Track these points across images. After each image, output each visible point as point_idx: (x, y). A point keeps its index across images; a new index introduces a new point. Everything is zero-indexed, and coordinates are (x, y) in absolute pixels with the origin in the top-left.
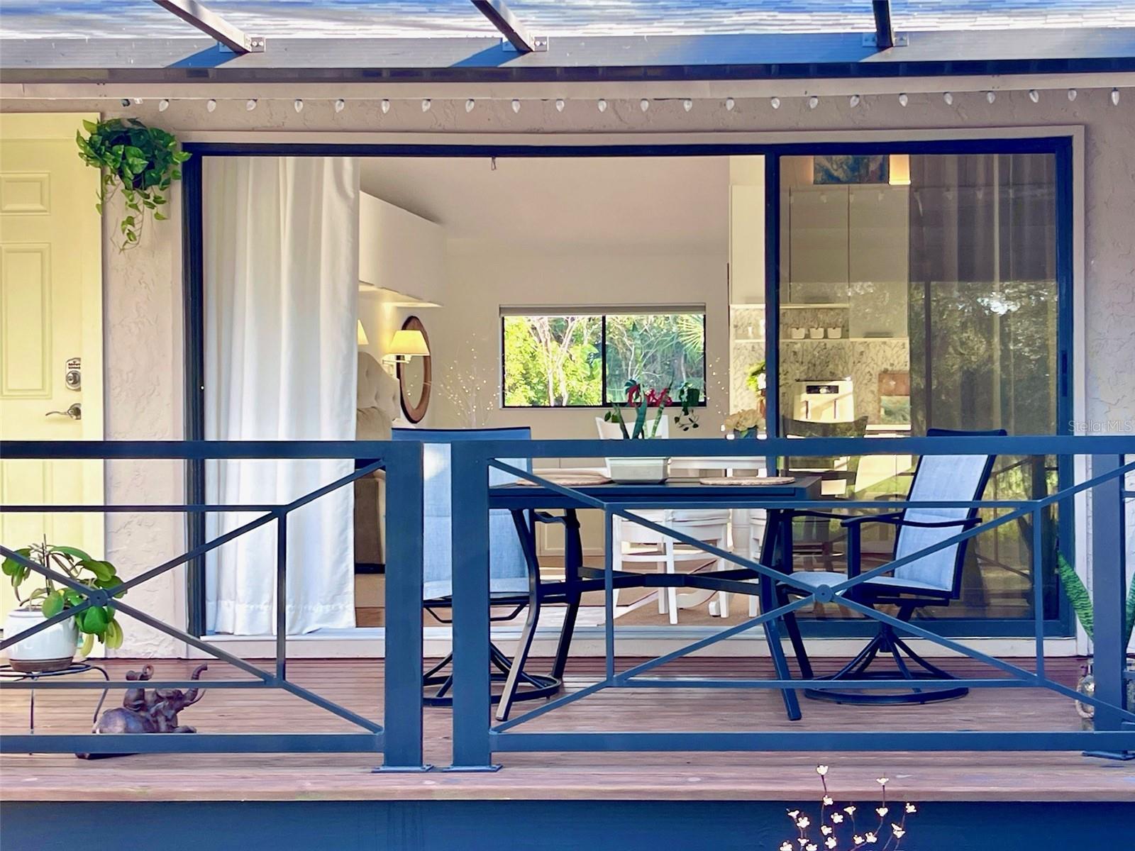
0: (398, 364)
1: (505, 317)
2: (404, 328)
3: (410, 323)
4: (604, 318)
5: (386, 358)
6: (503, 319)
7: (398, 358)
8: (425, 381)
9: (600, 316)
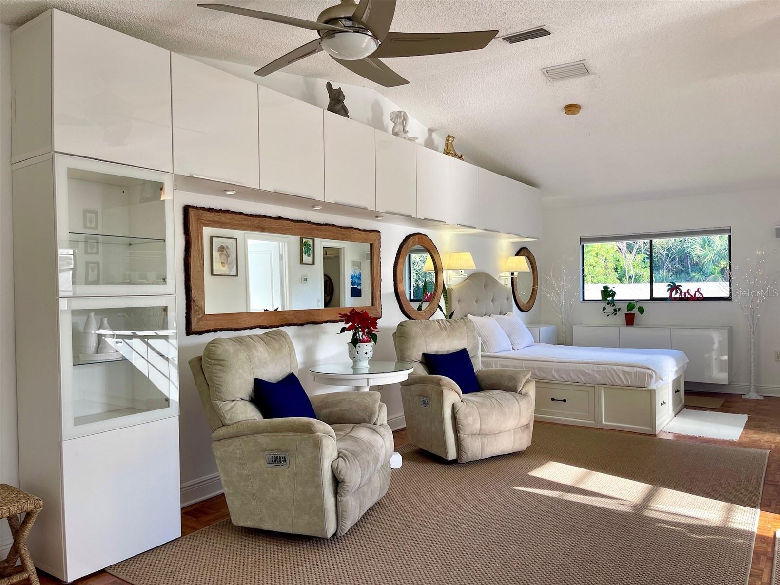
0: (512, 278)
1: (585, 245)
2: (517, 255)
3: (522, 251)
4: (651, 242)
5: (502, 274)
6: (583, 246)
7: (512, 274)
8: (534, 286)
9: (648, 241)
